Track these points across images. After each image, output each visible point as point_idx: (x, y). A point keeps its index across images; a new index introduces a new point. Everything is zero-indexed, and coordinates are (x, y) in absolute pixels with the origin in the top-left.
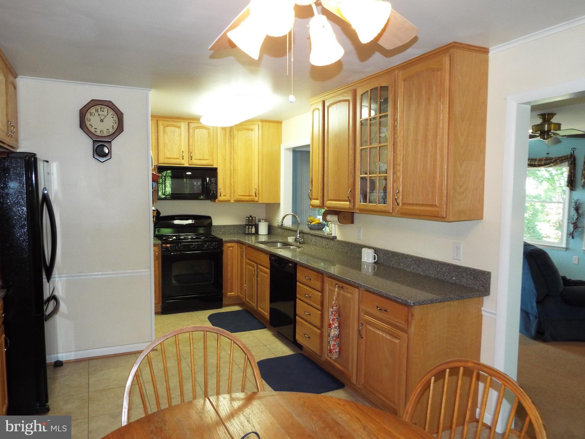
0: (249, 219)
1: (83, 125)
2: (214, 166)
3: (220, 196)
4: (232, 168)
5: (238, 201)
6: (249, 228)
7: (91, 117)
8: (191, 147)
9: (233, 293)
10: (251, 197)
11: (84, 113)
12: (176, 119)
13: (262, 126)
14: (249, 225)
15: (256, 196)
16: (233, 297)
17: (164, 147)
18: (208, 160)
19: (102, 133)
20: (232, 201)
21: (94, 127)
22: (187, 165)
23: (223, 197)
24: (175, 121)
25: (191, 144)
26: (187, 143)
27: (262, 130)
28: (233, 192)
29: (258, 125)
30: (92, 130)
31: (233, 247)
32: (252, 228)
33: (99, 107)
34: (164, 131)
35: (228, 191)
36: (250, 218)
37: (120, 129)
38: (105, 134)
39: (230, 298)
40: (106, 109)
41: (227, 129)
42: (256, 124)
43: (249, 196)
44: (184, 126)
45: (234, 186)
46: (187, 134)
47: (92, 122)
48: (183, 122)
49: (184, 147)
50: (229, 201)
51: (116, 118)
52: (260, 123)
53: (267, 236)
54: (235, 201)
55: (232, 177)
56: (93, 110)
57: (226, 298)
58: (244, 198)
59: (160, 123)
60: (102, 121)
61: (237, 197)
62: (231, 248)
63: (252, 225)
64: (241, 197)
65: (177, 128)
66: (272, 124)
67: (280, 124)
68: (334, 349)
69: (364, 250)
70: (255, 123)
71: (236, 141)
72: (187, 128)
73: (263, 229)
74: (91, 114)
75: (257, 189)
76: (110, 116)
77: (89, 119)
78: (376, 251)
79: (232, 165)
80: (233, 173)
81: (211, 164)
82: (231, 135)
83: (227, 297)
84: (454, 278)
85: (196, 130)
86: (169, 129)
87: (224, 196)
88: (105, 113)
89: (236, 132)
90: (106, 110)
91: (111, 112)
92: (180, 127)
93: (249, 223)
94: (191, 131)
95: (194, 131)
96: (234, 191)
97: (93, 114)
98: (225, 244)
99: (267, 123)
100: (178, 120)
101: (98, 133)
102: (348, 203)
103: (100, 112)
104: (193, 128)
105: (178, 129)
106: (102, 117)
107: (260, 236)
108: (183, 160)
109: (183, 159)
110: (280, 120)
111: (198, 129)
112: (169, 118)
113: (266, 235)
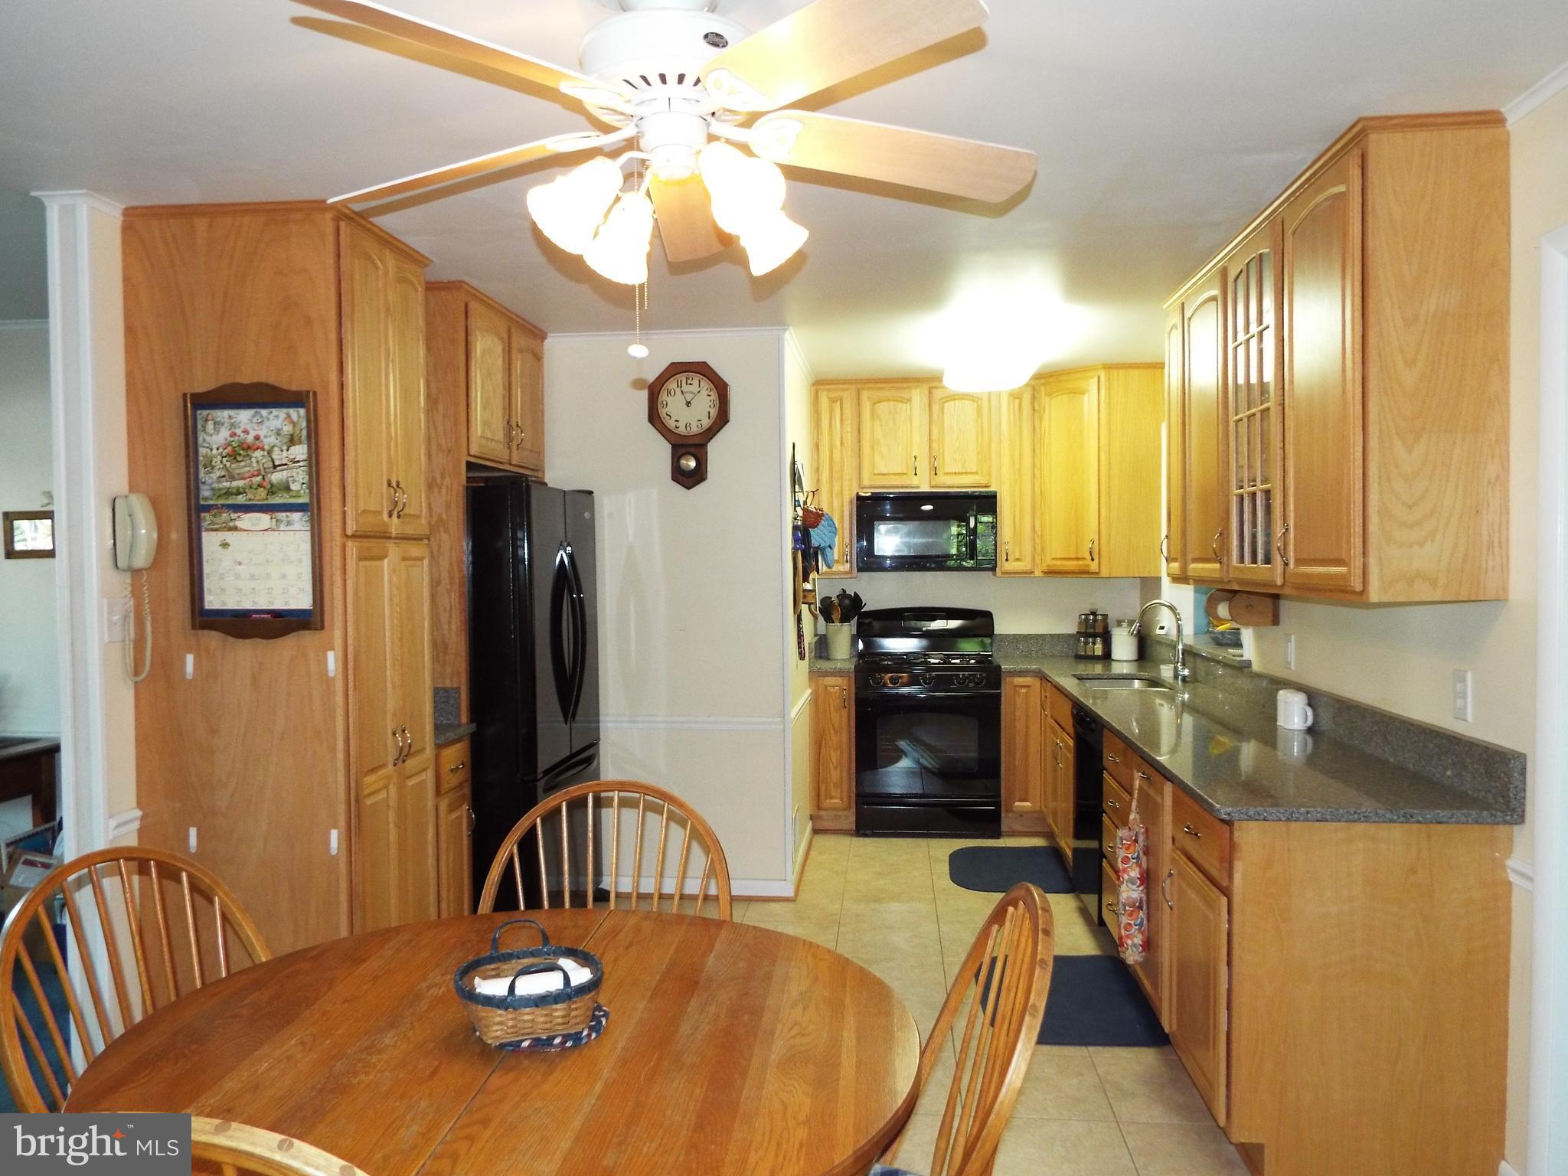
0: (1087, 620)
1: (654, 417)
2: (991, 489)
3: (1007, 560)
4: (1038, 492)
5: (1051, 573)
6: (1086, 643)
7: (669, 399)
8: (935, 445)
9: (1028, 804)
10: (1080, 563)
11: (656, 393)
12: (902, 382)
13: (1109, 380)
14: (1087, 635)
15: (1093, 560)
16: (1028, 812)
17: (873, 448)
18: (976, 473)
19: (688, 428)
20: (1038, 573)
21: (673, 419)
22: (925, 488)
23: (1016, 563)
24: (897, 389)
25: (934, 437)
26: (927, 438)
27: (1109, 389)
28: (1039, 549)
29: (1096, 378)
30: (671, 424)
31: (1028, 686)
32: (1094, 643)
33: (682, 377)
34: (873, 414)
35: (1028, 549)
36: (1091, 617)
37: (722, 418)
38: (695, 429)
39: (1021, 814)
40: (696, 379)
41: (1025, 396)
42: (1092, 377)
43: (1077, 559)
44: (918, 396)
45: (1042, 535)
46: (927, 417)
47: (669, 409)
48: (916, 387)
49: (919, 448)
50: (1032, 572)
51: (714, 396)
52: (1103, 374)
53: (1135, 663)
54: (1046, 573)
55: (1038, 514)
56: (672, 385)
57: (1010, 815)
58: (1065, 566)
59: (865, 394)
60: (688, 404)
61: (1049, 562)
62: (1023, 691)
63: (1094, 636)
64: (1058, 563)
65: (902, 402)
66: (1135, 373)
67: (1159, 370)
68: (1128, 936)
69: (1282, 695)
70: (1090, 374)
71: (1045, 423)
72: (926, 400)
73: (1123, 647)
74: (669, 393)
75: (1096, 543)
76: (704, 392)
77: (665, 403)
78: (1313, 698)
79: (1037, 483)
80: (1038, 503)
81: (984, 482)
82: (1036, 408)
83: (1012, 811)
84: (1449, 773)
85: (946, 404)
86: (883, 408)
87: (1018, 560)
88: (695, 388)
89: (1047, 399)
90: (695, 382)
91: (706, 384)
92: (909, 400)
93: (1086, 629)
94: (936, 408)
95: (943, 408)
96: (1043, 549)
97: (672, 393)
98: (1008, 679)
99: (1121, 372)
100: (905, 385)
101: (682, 430)
102: (1217, 566)
103: (685, 388)
104: (940, 400)
105: (904, 406)
106: (689, 397)
107: (1113, 663)
108: (915, 477)
109: (916, 474)
110: (1159, 361)
111: (953, 402)
112: (884, 382)
113: (1130, 661)
